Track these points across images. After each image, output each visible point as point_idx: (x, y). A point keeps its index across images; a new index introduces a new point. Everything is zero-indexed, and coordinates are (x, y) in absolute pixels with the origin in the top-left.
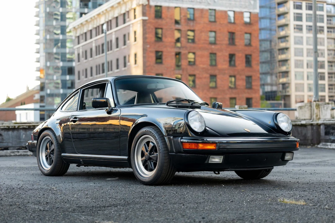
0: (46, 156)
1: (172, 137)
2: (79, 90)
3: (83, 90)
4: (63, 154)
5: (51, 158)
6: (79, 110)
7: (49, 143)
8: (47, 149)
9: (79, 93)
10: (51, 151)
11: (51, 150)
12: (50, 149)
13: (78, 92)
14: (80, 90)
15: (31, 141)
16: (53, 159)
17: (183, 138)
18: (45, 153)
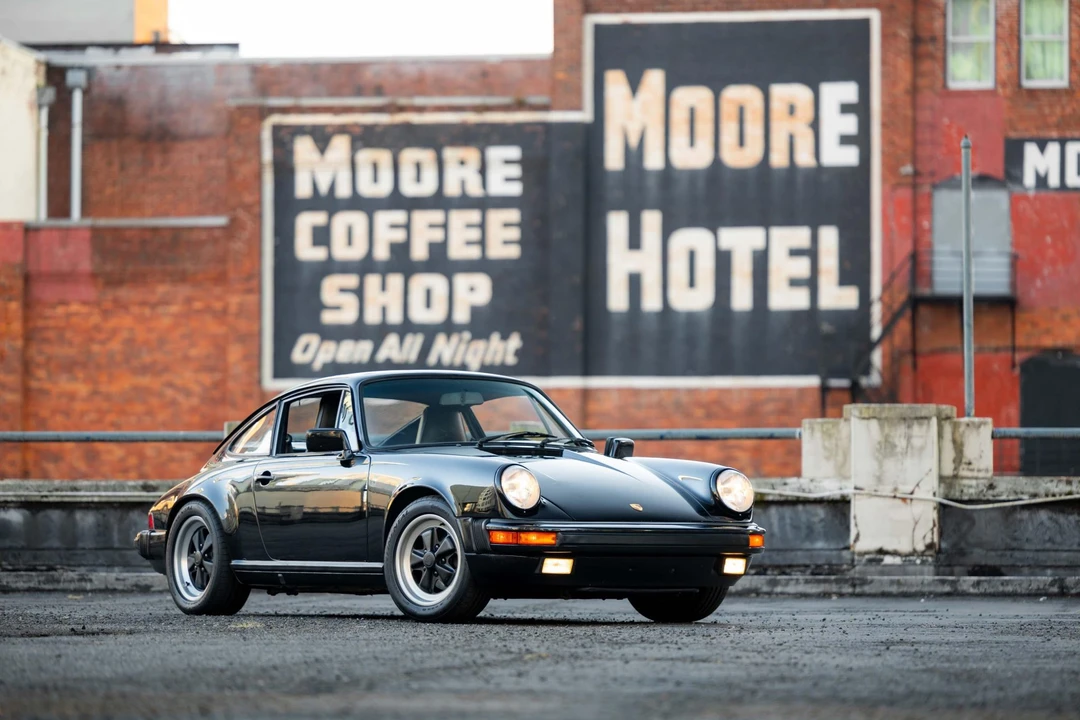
0: (191, 570)
1: (470, 520)
2: (277, 403)
3: (285, 403)
4: (234, 563)
5: (205, 570)
6: (277, 452)
7: (197, 534)
8: (192, 549)
9: (275, 412)
10: (205, 553)
11: (202, 551)
12: (200, 549)
13: (275, 408)
14: (280, 403)
15: (146, 532)
16: (209, 570)
17: (492, 520)
18: (188, 561)
